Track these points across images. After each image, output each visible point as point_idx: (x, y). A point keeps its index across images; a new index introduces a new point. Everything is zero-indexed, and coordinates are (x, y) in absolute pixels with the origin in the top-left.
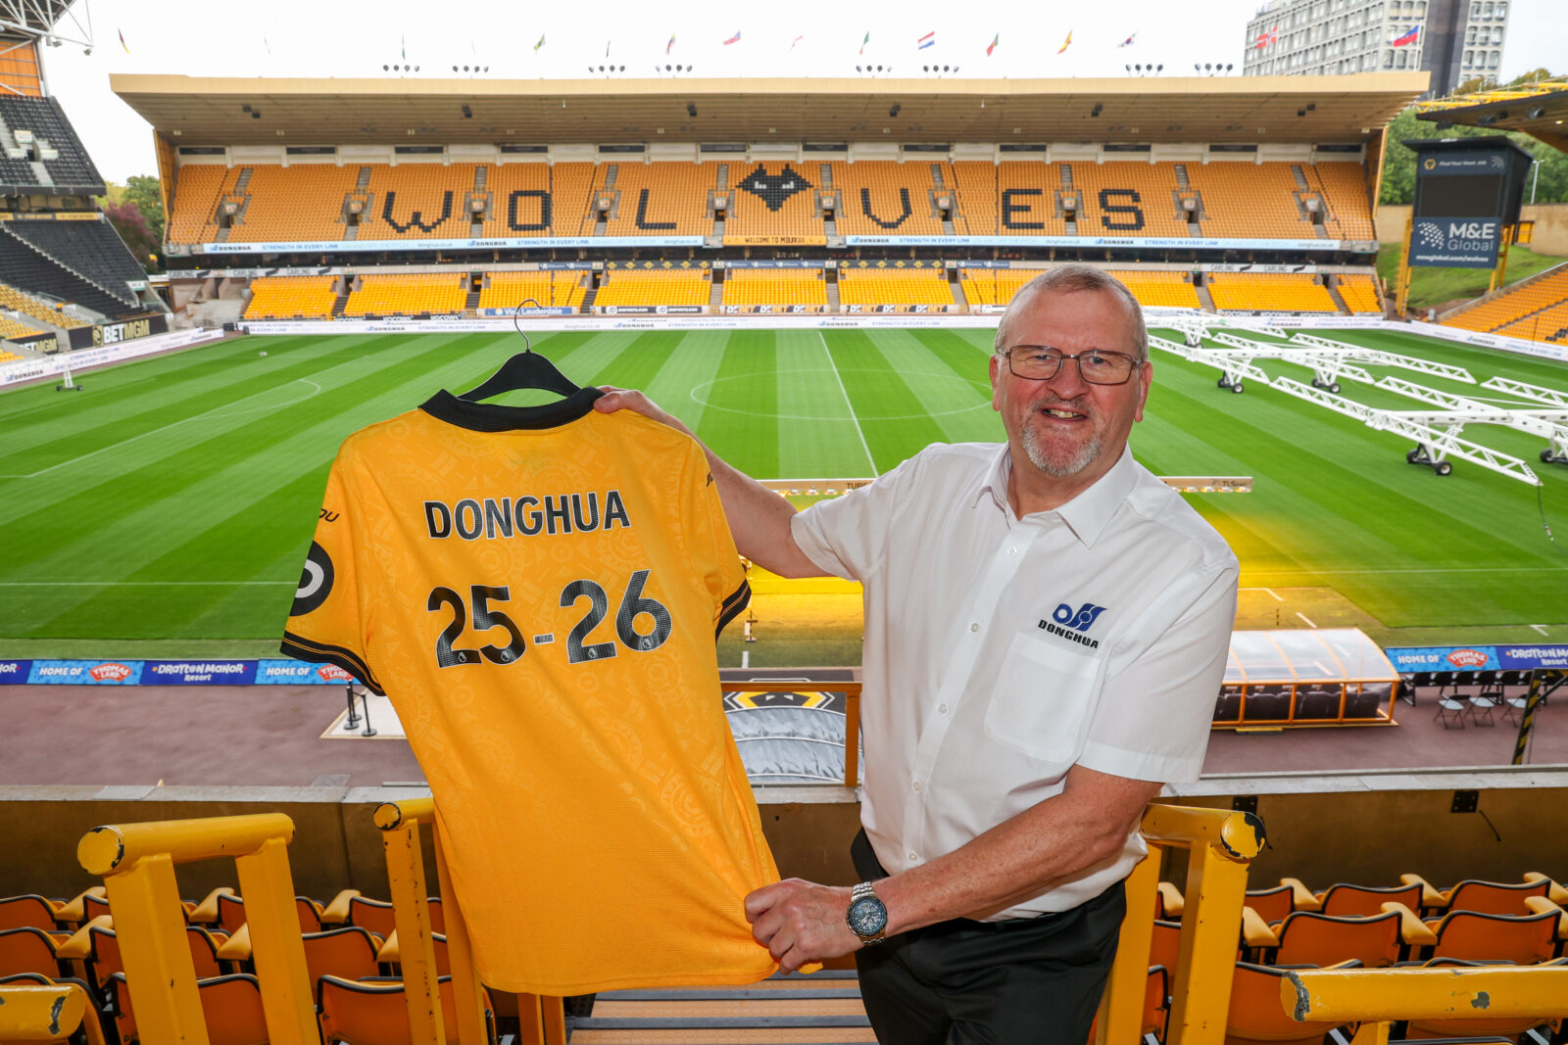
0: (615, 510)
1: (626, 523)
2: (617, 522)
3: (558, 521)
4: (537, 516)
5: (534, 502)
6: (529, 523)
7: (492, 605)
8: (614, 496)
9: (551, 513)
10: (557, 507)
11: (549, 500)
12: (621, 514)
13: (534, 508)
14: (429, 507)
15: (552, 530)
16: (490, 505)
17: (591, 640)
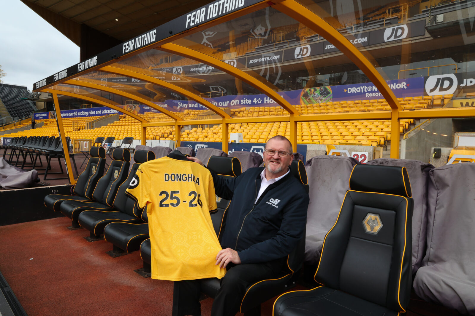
0: (198, 181)
1: (199, 184)
2: (197, 183)
3: (190, 179)
4: (186, 178)
5: (186, 175)
6: (184, 179)
7: (174, 195)
8: (198, 178)
9: (189, 178)
10: (190, 176)
11: (189, 175)
12: (198, 182)
13: (186, 176)
14: (166, 175)
15: (189, 181)
16: (177, 175)
17: (193, 203)
